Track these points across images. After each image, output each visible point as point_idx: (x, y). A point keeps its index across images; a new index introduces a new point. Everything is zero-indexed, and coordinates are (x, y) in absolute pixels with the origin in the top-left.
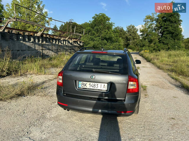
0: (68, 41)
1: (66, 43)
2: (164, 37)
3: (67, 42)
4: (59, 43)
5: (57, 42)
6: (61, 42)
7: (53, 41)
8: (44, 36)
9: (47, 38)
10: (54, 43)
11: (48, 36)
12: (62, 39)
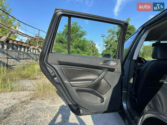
0: (38, 50)
1: (36, 52)
4: (28, 52)
5: (26, 51)
6: (30, 51)
7: (21, 49)
8: (11, 42)
9: (15, 45)
11: (15, 43)
12: (32, 47)
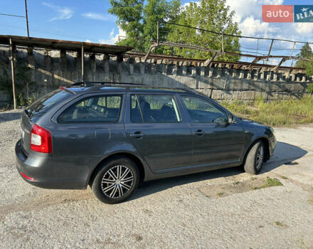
0: (277, 74)
1: (272, 78)
3: (275, 76)
4: (253, 78)
5: (248, 77)
6: (259, 77)
7: (238, 75)
9: (226, 69)
10: (240, 77)
11: (227, 66)
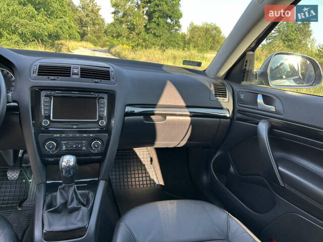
2: (155, 22)
